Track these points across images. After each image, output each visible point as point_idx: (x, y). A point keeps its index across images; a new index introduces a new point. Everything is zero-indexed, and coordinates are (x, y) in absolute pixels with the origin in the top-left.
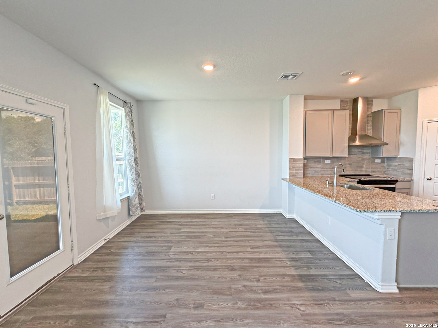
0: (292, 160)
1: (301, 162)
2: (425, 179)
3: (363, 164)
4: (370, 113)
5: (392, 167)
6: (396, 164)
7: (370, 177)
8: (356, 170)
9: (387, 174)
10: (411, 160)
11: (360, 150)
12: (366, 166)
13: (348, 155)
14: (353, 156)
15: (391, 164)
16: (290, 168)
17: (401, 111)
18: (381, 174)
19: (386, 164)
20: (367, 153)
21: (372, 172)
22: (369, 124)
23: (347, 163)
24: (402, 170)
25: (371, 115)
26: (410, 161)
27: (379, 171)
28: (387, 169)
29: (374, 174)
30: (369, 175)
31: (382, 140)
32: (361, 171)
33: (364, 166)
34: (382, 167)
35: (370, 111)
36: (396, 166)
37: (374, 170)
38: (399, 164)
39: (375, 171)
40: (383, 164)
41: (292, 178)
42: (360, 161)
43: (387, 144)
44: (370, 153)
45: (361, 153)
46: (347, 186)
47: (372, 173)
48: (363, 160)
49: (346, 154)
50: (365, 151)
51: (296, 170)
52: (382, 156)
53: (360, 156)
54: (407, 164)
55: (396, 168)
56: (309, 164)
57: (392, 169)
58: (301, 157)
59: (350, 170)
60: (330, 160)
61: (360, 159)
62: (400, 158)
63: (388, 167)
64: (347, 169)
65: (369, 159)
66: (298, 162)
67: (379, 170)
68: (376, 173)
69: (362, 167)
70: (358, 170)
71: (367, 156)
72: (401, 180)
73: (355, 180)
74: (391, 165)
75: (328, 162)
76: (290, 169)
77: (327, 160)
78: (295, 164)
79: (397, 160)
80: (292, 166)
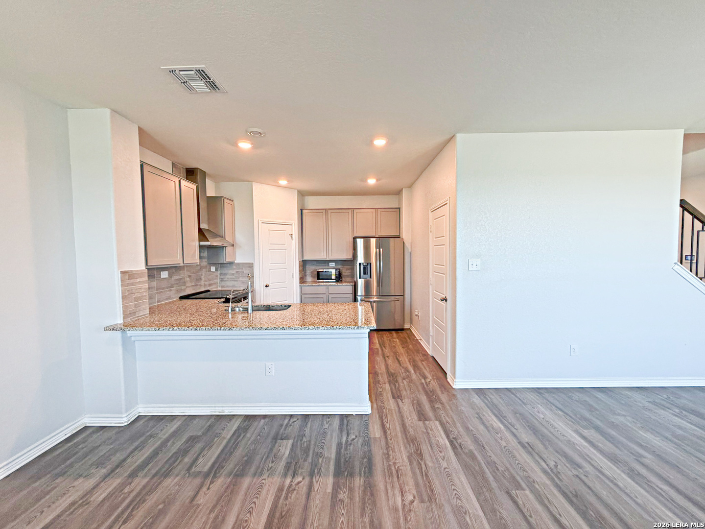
0: (127, 276)
1: (143, 279)
2: (264, 286)
3: (202, 275)
5: (228, 276)
6: (234, 272)
9: (222, 287)
10: (251, 266)
12: (204, 277)
15: (226, 271)
17: (234, 203)
19: (219, 272)
21: (210, 285)
23: (187, 274)
24: (241, 279)
26: (249, 267)
28: (221, 279)
30: (208, 291)
34: (216, 276)
36: (233, 274)
38: (237, 272)
39: (212, 284)
40: (216, 273)
41: (128, 319)
44: (205, 258)
47: (211, 287)
48: (201, 268)
51: (136, 299)
52: (224, 262)
54: (246, 271)
55: (234, 277)
57: (228, 279)
58: (142, 267)
59: (190, 286)
60: (167, 272)
61: (199, 267)
62: (238, 264)
63: (222, 277)
64: (187, 285)
65: (206, 267)
66: (138, 280)
67: (214, 281)
69: (201, 279)
71: (204, 263)
74: (226, 274)
75: (164, 275)
76: (124, 298)
77: (164, 272)
78: (132, 284)
79: (234, 267)
80: (128, 291)
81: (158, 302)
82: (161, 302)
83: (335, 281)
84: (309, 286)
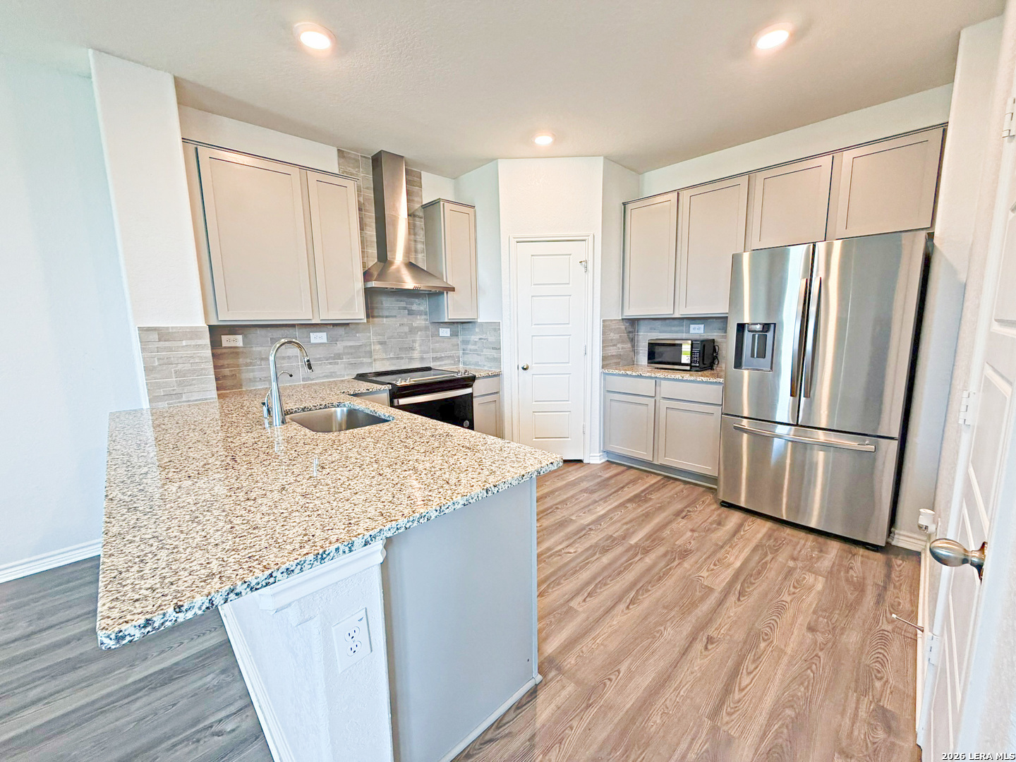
0: (155, 336)
1: (200, 342)
2: (520, 368)
3: (414, 341)
4: (417, 206)
5: (470, 347)
6: (476, 338)
7: (432, 372)
8: (398, 358)
9: (464, 363)
10: (497, 327)
11: (403, 304)
12: (420, 346)
13: (368, 316)
14: (388, 319)
15: (469, 337)
16: (146, 369)
17: (475, 212)
18: (454, 364)
19: (461, 338)
20: (420, 313)
21: (435, 359)
22: (418, 237)
23: (373, 339)
24: (484, 352)
25: (421, 214)
26: (495, 330)
27: (449, 357)
28: (464, 350)
29: (440, 365)
30: (429, 369)
31: (445, 280)
32: (411, 359)
33: (417, 345)
34: (453, 345)
35: (418, 202)
36: (475, 343)
37: (438, 355)
38: (480, 339)
39: (441, 357)
40: (454, 340)
41: (163, 405)
42: (406, 333)
43: (453, 289)
44: (426, 314)
45: (406, 312)
46: (343, 411)
47: (435, 363)
48: (413, 330)
49: (359, 313)
50: (415, 307)
51: (180, 374)
52: (446, 321)
53: (405, 321)
54: (491, 337)
55: (476, 347)
56: (254, 349)
57: (470, 350)
58: (201, 323)
59: (383, 359)
60: (325, 333)
61: (406, 329)
62: (481, 324)
63: (464, 347)
64: (376, 357)
65: (426, 328)
66: (184, 343)
67: (448, 354)
68: (443, 363)
69: (412, 349)
70: (402, 358)
71: (420, 321)
72: (483, 374)
73: (383, 387)
74: (468, 342)
75: (318, 337)
76: (148, 370)
77: (315, 334)
78: (170, 349)
79: (477, 330)
80: (159, 359)
81: (304, 379)
82: (313, 380)
83: (688, 368)
84: (619, 375)
